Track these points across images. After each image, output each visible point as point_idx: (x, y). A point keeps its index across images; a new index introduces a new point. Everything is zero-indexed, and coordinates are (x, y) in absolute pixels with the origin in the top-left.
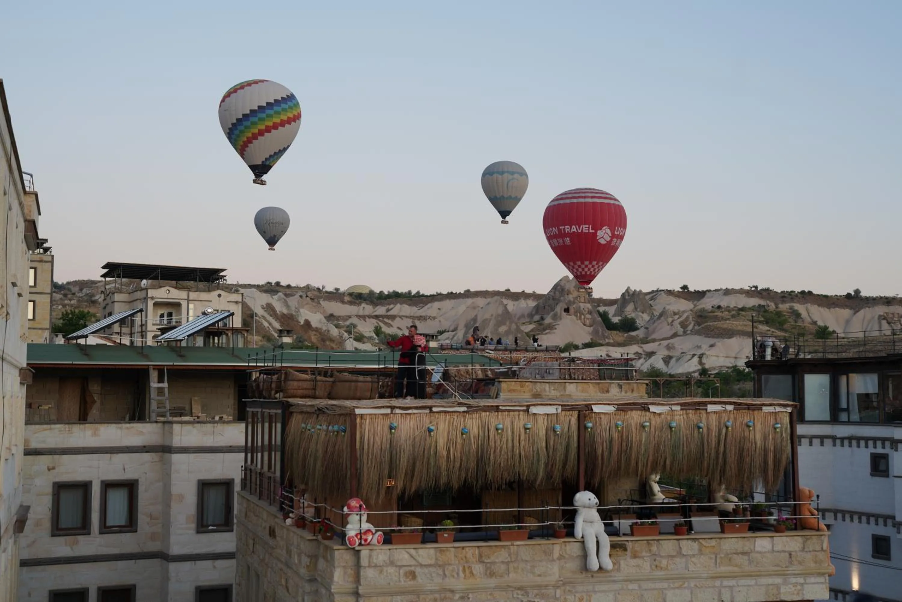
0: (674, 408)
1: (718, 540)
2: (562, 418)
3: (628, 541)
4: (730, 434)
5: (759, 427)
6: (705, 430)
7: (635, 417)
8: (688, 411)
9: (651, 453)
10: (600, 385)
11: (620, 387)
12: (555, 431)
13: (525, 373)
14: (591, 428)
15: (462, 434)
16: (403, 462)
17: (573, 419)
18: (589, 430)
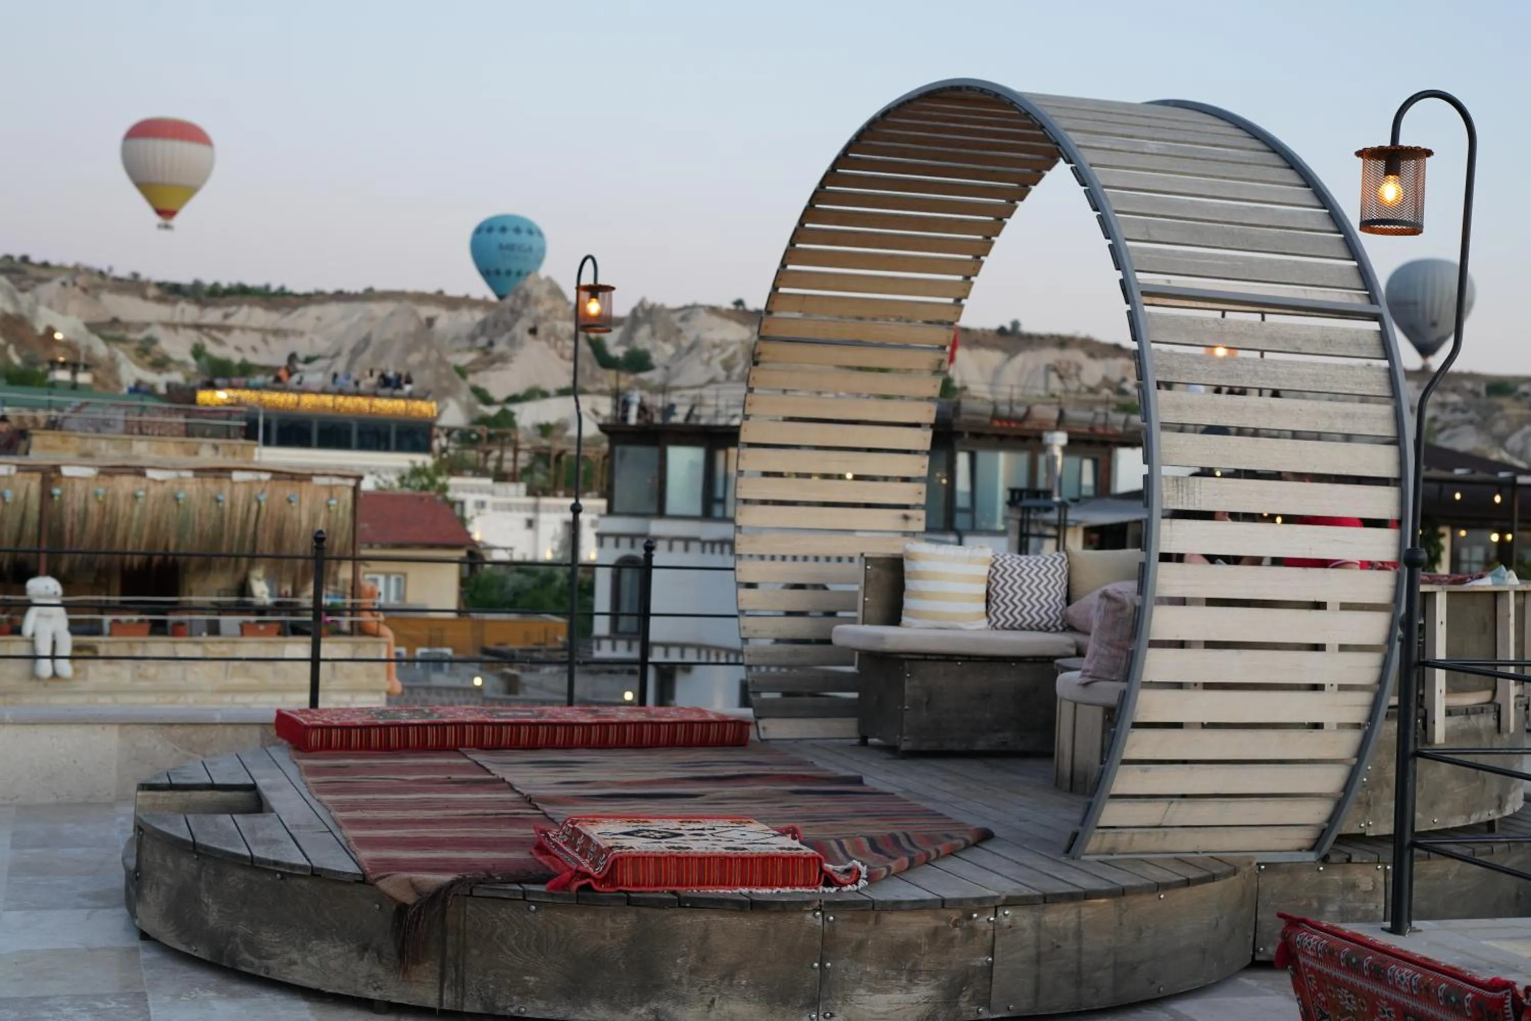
0: (183, 474)
1: (231, 645)
2: (17, 483)
3: (100, 642)
4: (263, 511)
5: (306, 503)
6: (227, 505)
7: (125, 484)
8: (205, 480)
10: (186, 444)
11: (216, 448)
13: (72, 424)
14: (60, 496)
17: (34, 484)
18: (56, 498)
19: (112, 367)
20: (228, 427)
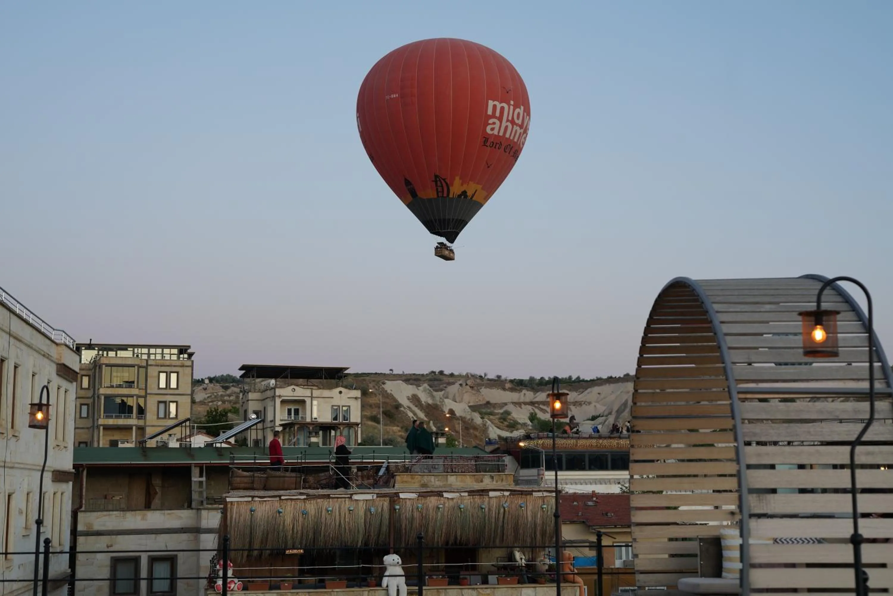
0: (463, 494)
1: (492, 589)
2: (377, 503)
4: (507, 513)
5: (530, 507)
6: (487, 509)
7: (433, 501)
8: (474, 497)
9: (444, 527)
10: (476, 476)
11: (492, 478)
12: (371, 512)
13: (416, 468)
14: (399, 509)
15: (303, 514)
16: (259, 534)
17: (386, 503)
18: (397, 511)
19: (485, 429)
20: (498, 465)
